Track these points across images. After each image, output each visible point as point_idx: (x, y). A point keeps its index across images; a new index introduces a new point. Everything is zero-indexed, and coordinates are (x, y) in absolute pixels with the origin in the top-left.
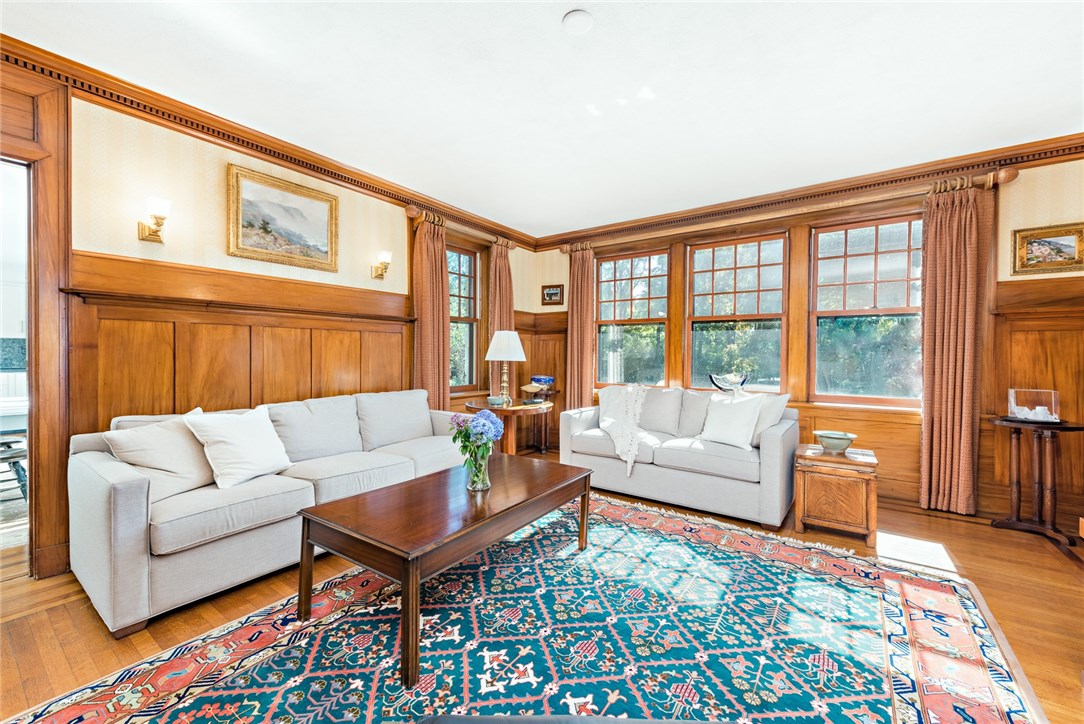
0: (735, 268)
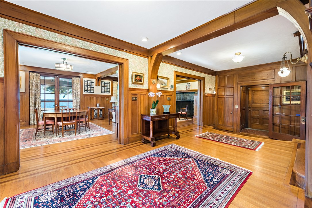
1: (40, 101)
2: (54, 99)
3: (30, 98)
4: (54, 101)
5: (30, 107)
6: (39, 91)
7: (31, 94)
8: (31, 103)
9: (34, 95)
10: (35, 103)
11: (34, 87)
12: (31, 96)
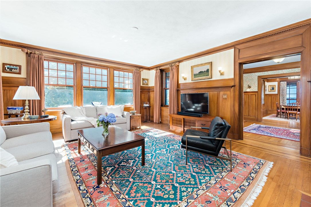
0: (96, 74)
1: (286, 99)
2: (296, 97)
3: (280, 97)
4: (296, 99)
5: (280, 102)
6: (285, 93)
7: (281, 95)
8: (281, 100)
9: (283, 95)
10: (283, 100)
11: (283, 90)
12: (281, 96)
